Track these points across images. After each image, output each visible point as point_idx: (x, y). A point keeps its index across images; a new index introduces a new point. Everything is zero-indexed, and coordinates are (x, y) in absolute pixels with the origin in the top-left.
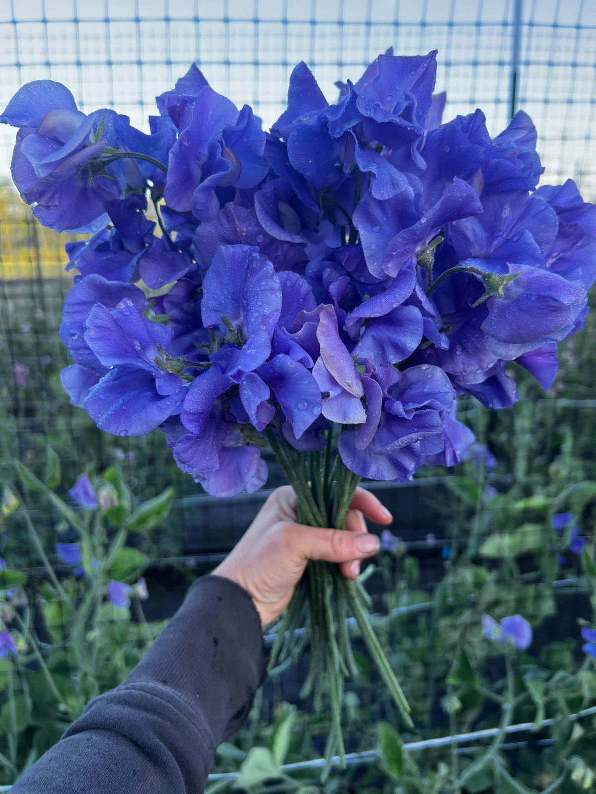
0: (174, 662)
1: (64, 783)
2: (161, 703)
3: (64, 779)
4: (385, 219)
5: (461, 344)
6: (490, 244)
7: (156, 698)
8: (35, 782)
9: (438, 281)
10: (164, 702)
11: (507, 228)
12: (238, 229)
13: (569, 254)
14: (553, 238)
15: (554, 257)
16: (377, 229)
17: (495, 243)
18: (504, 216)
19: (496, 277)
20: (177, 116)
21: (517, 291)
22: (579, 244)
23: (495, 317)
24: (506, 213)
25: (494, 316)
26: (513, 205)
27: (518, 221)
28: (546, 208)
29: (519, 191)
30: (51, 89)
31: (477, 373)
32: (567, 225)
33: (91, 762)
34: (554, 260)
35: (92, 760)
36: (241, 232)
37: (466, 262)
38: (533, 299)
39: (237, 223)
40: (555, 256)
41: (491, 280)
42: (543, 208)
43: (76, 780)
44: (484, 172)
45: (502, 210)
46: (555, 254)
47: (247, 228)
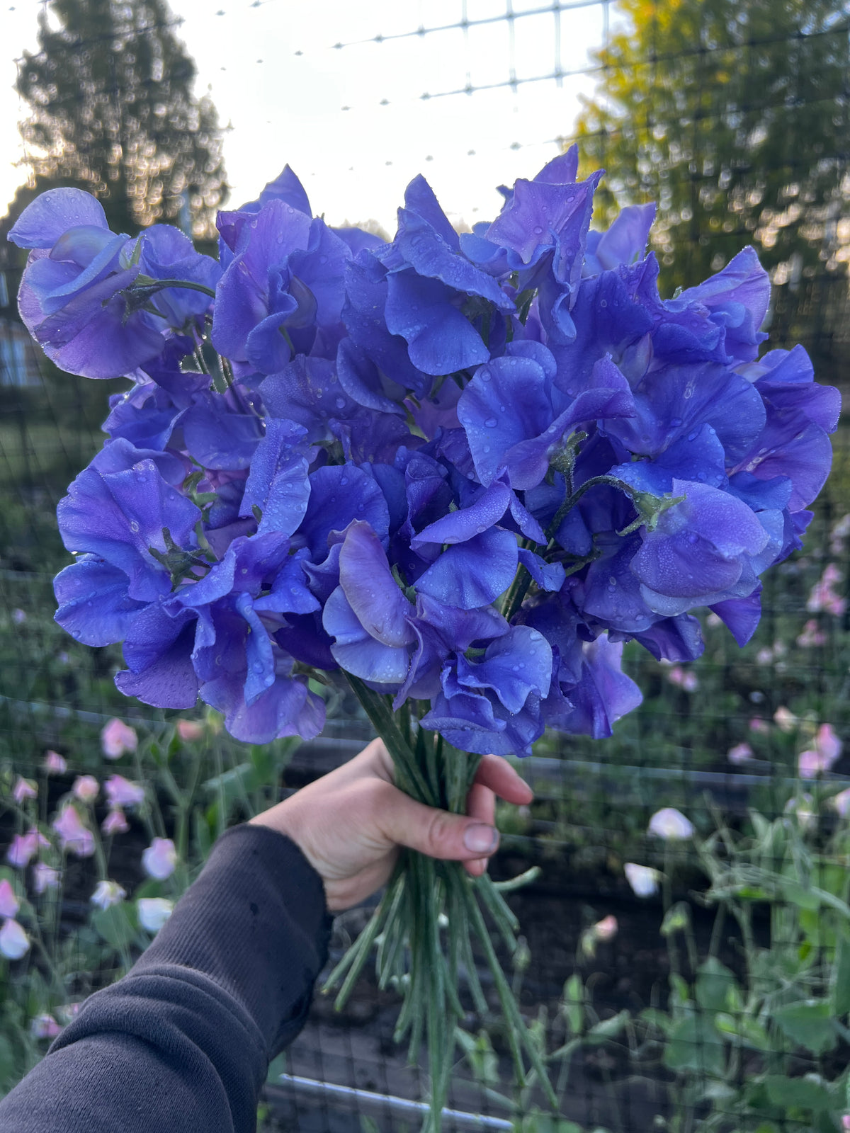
0: (197, 938)
1: (57, 1103)
2: (185, 988)
3: (56, 1099)
4: (503, 408)
5: (616, 576)
6: (663, 437)
7: (179, 981)
8: (14, 1110)
9: (580, 490)
10: (189, 985)
11: (690, 414)
12: (311, 390)
13: (782, 452)
14: (760, 431)
15: (761, 456)
16: (491, 423)
17: (670, 436)
18: (687, 398)
19: (651, 497)
20: (233, 239)
21: (679, 522)
22: (800, 437)
23: (644, 555)
24: (690, 393)
25: (644, 553)
26: (699, 383)
27: (707, 404)
28: (748, 389)
29: (708, 363)
30: (76, 199)
31: (637, 619)
32: (780, 410)
33: (93, 1073)
34: (761, 459)
35: (94, 1071)
36: (315, 393)
37: (619, 470)
38: (692, 538)
39: (309, 381)
40: (764, 454)
41: (643, 502)
42: (743, 387)
43: (74, 1097)
44: (654, 339)
45: (684, 389)
46: (762, 451)
47: (323, 389)
